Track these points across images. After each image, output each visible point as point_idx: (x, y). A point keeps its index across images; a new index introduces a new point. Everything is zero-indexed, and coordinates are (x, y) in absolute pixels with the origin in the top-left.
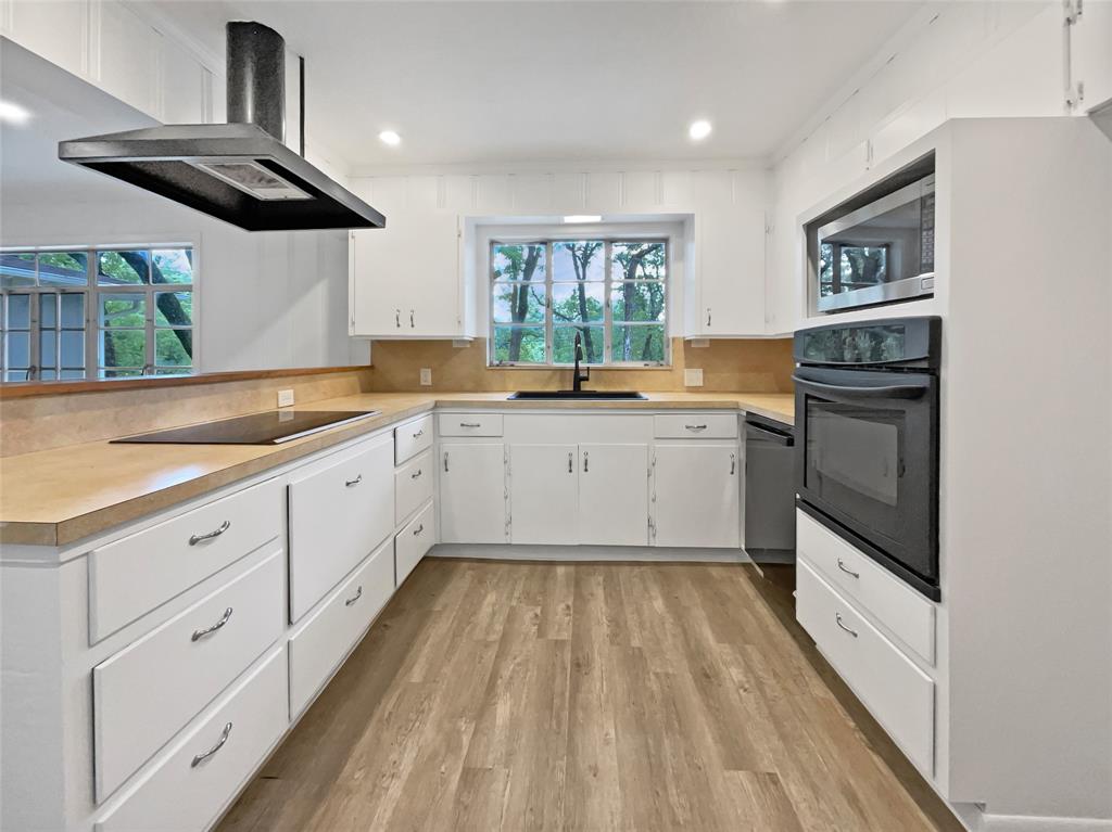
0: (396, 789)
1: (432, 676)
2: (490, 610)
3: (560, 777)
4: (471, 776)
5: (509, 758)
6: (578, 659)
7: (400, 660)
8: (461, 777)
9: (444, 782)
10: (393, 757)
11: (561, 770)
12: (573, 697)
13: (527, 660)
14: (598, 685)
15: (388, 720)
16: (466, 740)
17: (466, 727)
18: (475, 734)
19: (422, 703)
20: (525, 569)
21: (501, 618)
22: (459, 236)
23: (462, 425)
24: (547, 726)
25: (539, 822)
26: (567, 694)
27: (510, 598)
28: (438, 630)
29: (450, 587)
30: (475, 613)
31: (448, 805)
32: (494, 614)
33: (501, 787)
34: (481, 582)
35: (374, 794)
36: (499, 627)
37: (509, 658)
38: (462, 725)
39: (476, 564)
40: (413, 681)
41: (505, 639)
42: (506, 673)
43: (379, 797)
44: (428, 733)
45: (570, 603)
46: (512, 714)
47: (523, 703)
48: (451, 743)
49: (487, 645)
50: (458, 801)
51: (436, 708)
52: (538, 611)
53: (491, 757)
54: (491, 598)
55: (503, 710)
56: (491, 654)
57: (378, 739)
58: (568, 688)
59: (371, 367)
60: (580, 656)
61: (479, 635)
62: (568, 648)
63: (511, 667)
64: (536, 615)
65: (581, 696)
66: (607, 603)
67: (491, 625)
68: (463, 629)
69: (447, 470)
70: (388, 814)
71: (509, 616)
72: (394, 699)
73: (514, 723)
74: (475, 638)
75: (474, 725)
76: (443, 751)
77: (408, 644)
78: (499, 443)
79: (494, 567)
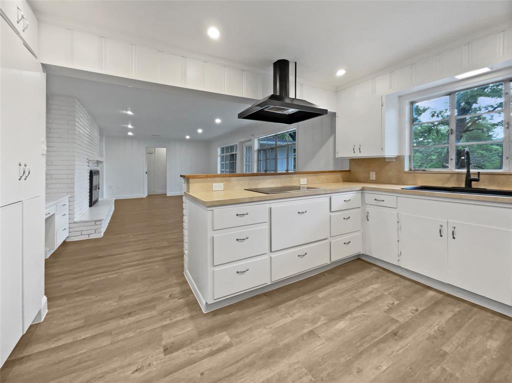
0: (289, 319)
1: (325, 299)
2: (371, 290)
3: (343, 360)
4: (311, 333)
5: (330, 339)
6: (398, 332)
7: (319, 288)
8: (308, 332)
9: (303, 328)
10: (295, 311)
11: (345, 359)
12: (378, 343)
13: (369, 316)
14: (398, 348)
15: (302, 301)
16: (319, 323)
17: (323, 320)
18: (325, 324)
19: (315, 304)
20: (407, 283)
21: (373, 295)
22: (382, 105)
23: (375, 200)
24: (354, 342)
25: (321, 364)
26: (376, 340)
27: (385, 290)
28: (341, 286)
29: (360, 274)
30: (362, 288)
31: (299, 334)
32: (372, 292)
33: (319, 344)
34: (377, 278)
35: (283, 316)
36: (368, 298)
37: (363, 311)
38: (322, 318)
39: (382, 270)
40: (319, 296)
41: (368, 303)
42: (355, 314)
43: (283, 318)
44: (309, 313)
45: (420, 309)
46: (344, 328)
47: (352, 328)
48: (314, 321)
49: (357, 301)
50: (302, 336)
51: (318, 308)
52: (396, 302)
53: (323, 334)
54: (376, 286)
55: (341, 325)
56: (355, 305)
57: (294, 305)
58: (379, 338)
59: (349, 171)
60: (401, 332)
61: (357, 296)
62: (398, 325)
63: (360, 314)
64: (393, 304)
65: (382, 345)
66: (447, 322)
67: (366, 295)
68: (352, 290)
69: (368, 220)
70: (282, 324)
71: (378, 297)
72: (307, 298)
73: (341, 331)
74: (354, 296)
75: (326, 321)
76: (309, 321)
77: (327, 284)
78: (395, 212)
79: (390, 275)
